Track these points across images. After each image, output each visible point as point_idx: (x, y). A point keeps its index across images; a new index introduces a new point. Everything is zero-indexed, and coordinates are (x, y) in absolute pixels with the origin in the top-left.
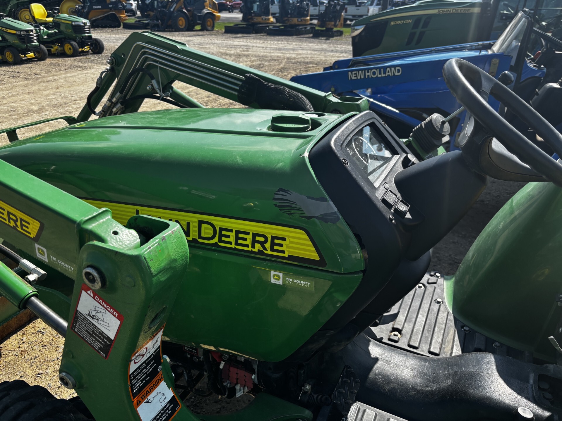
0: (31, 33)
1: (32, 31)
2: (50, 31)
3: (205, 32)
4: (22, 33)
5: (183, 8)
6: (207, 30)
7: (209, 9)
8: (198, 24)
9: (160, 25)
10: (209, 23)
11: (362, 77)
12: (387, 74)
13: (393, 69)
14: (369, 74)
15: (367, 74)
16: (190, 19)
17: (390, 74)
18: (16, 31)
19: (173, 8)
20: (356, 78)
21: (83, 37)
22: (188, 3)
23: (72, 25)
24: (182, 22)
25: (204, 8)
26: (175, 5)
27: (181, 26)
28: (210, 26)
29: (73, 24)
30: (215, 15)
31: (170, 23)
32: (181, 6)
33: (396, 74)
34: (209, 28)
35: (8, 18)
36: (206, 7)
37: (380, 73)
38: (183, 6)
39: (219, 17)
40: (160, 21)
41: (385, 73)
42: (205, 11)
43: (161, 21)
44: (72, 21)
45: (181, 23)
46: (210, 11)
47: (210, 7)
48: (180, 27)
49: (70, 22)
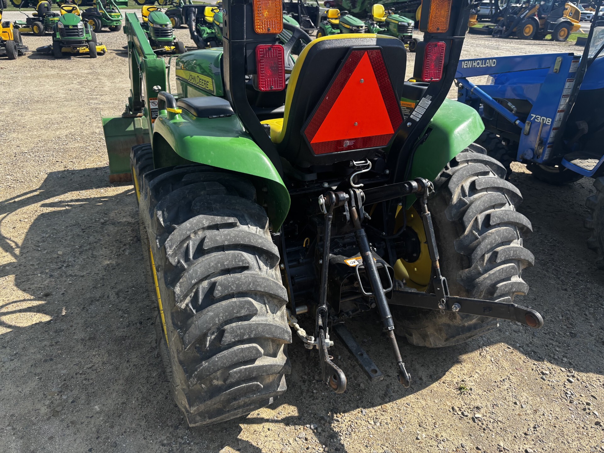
0: (361, 29)
1: (362, 27)
2: (381, 29)
3: (554, 42)
4: (354, 28)
5: (535, 16)
6: (557, 40)
7: (567, 17)
8: (550, 33)
9: (503, 32)
10: (562, 33)
11: (470, 67)
12: (487, 65)
13: (491, 60)
14: (475, 64)
15: (474, 64)
16: (540, 27)
17: (488, 65)
18: (350, 25)
19: (525, 14)
20: (466, 67)
21: (404, 36)
22: (543, 10)
23: (398, 24)
24: (529, 29)
25: (562, 16)
26: (527, 11)
27: (527, 33)
28: (562, 36)
29: (400, 23)
30: (573, 25)
31: (515, 30)
32: (535, 13)
33: (493, 65)
34: (561, 38)
35: (349, 16)
36: (564, 16)
37: (482, 65)
38: (536, 13)
39: (579, 27)
40: (504, 27)
41: (485, 64)
42: (562, 20)
43: (506, 28)
44: (399, 21)
45: (527, 30)
46: (569, 20)
47: (570, 16)
48: (525, 34)
49: (397, 22)
